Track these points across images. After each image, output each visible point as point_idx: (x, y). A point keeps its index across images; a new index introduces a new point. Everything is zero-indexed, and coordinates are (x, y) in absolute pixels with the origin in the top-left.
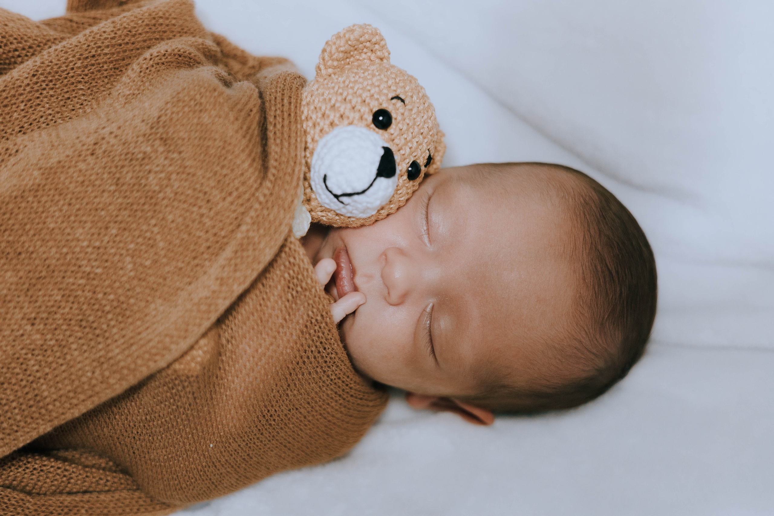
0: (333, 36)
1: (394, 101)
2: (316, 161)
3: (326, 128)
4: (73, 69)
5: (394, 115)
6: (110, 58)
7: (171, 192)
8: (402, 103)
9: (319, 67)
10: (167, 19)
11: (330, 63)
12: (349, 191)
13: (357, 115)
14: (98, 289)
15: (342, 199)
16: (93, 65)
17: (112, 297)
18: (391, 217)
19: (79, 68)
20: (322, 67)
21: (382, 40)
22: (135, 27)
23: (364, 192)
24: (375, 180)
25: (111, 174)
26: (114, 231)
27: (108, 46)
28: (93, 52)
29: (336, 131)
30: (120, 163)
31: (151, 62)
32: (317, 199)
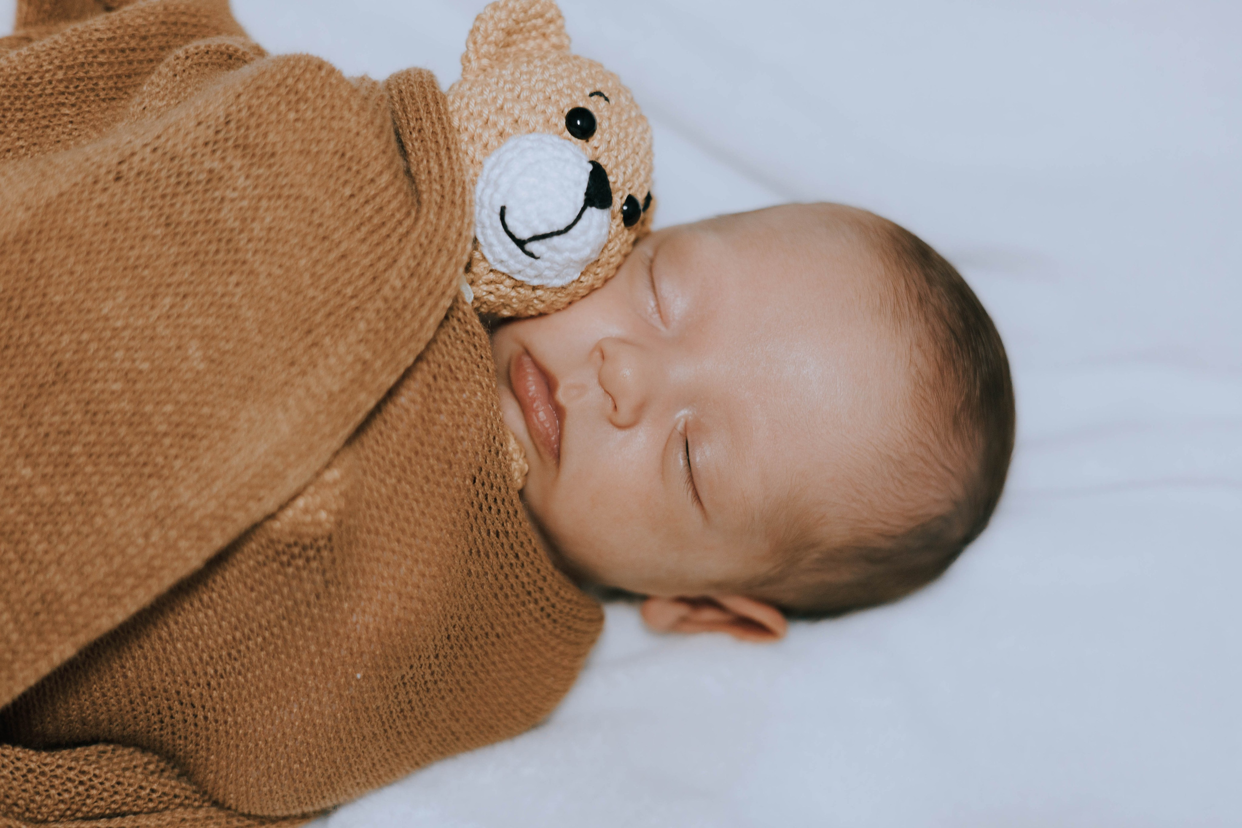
0: (486, 8)
1: (595, 99)
2: (483, 190)
3: (493, 142)
4: (50, 82)
5: (598, 120)
6: (107, 71)
7: (261, 229)
8: (607, 103)
9: (467, 56)
10: (194, 16)
11: (484, 49)
12: (543, 230)
13: (541, 119)
14: (145, 396)
15: (532, 247)
17: (169, 408)
18: (595, 296)
19: (60, 81)
20: (472, 56)
21: (560, 16)
22: (144, 26)
23: (568, 228)
24: (583, 209)
25: (156, 210)
26: (168, 301)
27: (103, 52)
28: (81, 59)
29: (511, 143)
30: (169, 190)
31: (189, 62)
32: (484, 259)
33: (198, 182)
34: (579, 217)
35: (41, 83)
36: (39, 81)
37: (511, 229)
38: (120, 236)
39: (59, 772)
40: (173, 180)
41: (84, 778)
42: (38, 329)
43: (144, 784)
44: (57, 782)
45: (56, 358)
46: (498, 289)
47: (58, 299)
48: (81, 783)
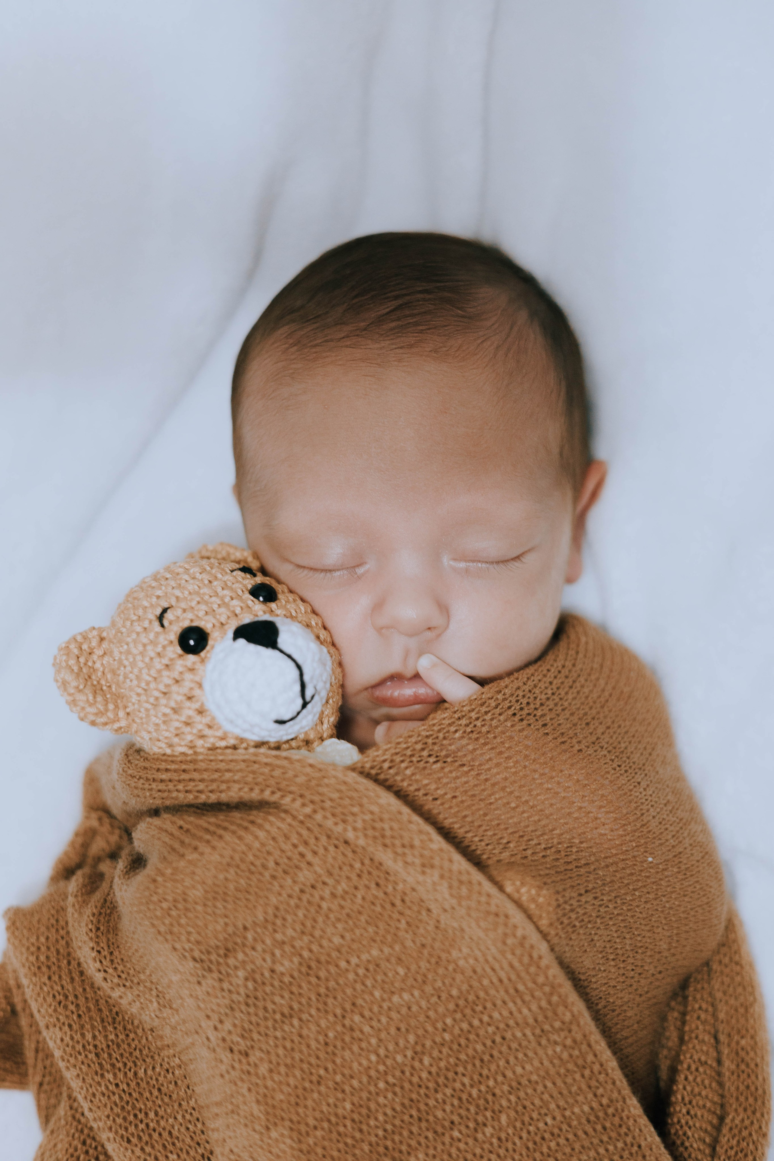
0: (72, 711)
1: (166, 623)
2: (254, 734)
3: (206, 720)
4: (117, 1085)
5: (186, 624)
6: (99, 1031)
7: (301, 939)
8: (169, 611)
9: (116, 731)
10: (39, 948)
11: (110, 715)
12: (298, 688)
13: (188, 676)
14: (438, 1039)
15: (308, 697)
16: (110, 1055)
17: (449, 1021)
19: (115, 1075)
20: (116, 726)
21: (75, 639)
22: (54, 996)
23: (299, 667)
24: (281, 651)
25: (277, 1025)
26: (357, 1018)
27: (83, 1035)
28: (92, 1056)
29: (210, 706)
30: (261, 1013)
31: (110, 971)
33: (256, 989)
34: (289, 656)
35: (119, 1095)
36: (117, 1096)
37: (295, 714)
38: (297, 1056)
39: (689, 1088)
40: (252, 1010)
41: (693, 1067)
43: (695, 1015)
45: (398, 1108)
47: (348, 1106)
48: (697, 1070)
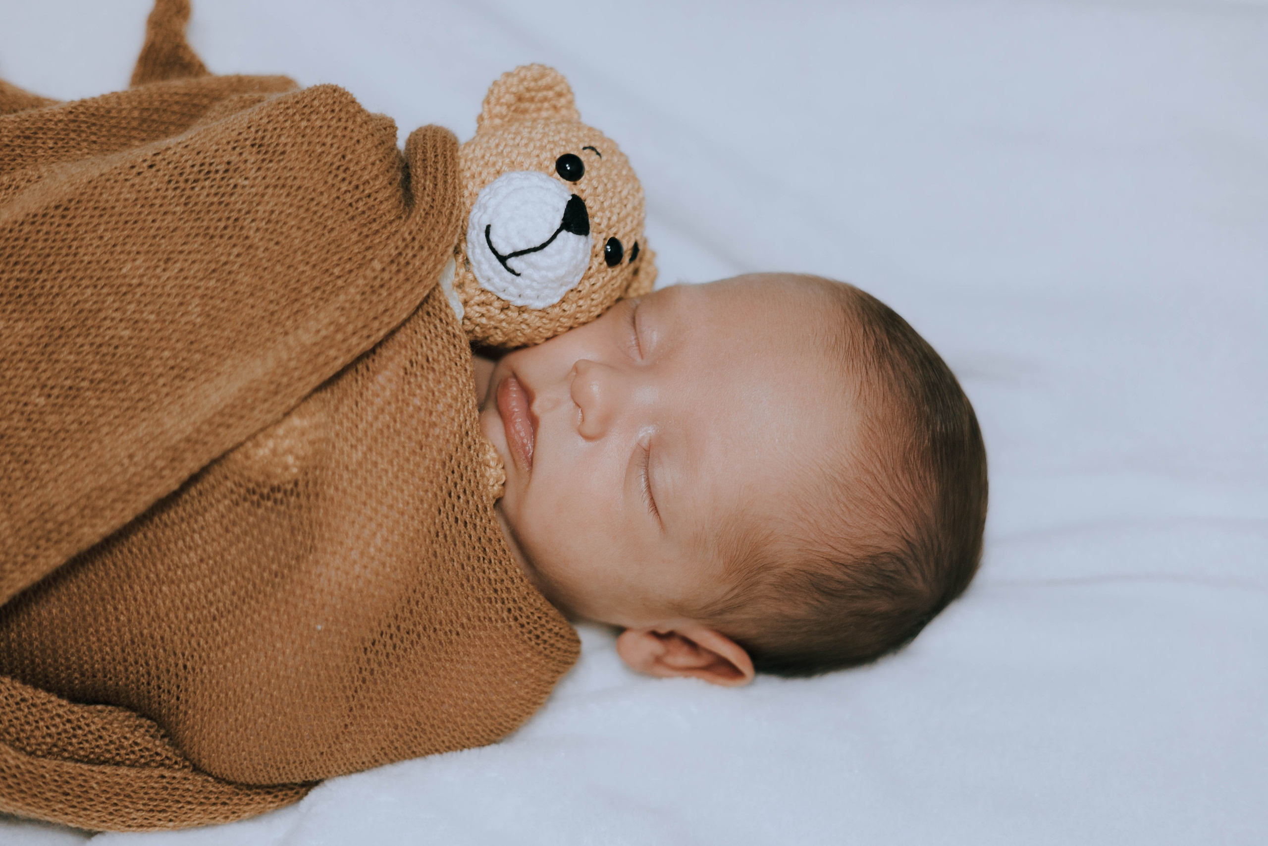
1: (587, 151)
3: (490, 178)
5: (587, 167)
8: (598, 156)
9: (481, 116)
11: (497, 110)
12: (522, 246)
13: (535, 161)
20: (486, 115)
21: (569, 90)
23: (543, 246)
24: (559, 231)
29: (503, 177)
30: (192, 177)
32: (475, 280)
33: (217, 171)
34: (554, 237)
37: (494, 246)
38: (146, 210)
40: (196, 169)
42: (67, 283)
44: (46, 715)
46: (488, 310)
